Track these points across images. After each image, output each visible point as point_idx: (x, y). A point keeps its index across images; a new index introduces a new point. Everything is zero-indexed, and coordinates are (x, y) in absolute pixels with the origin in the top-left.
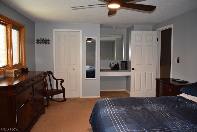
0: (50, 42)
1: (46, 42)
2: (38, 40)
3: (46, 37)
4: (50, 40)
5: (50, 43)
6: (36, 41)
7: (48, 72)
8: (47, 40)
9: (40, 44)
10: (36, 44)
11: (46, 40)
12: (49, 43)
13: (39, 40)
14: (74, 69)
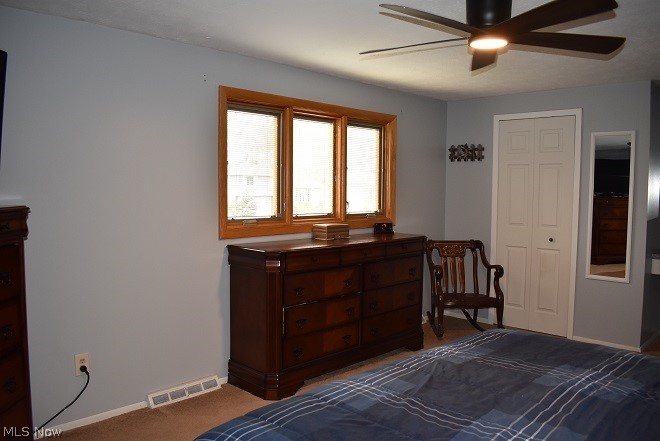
0: (484, 153)
1: (472, 153)
2: (452, 150)
3: (472, 140)
4: (483, 149)
5: (483, 157)
6: (448, 153)
7: (472, 241)
8: (476, 149)
9: (459, 160)
10: (448, 160)
11: (474, 149)
12: (481, 158)
13: (456, 150)
14: (551, 240)
